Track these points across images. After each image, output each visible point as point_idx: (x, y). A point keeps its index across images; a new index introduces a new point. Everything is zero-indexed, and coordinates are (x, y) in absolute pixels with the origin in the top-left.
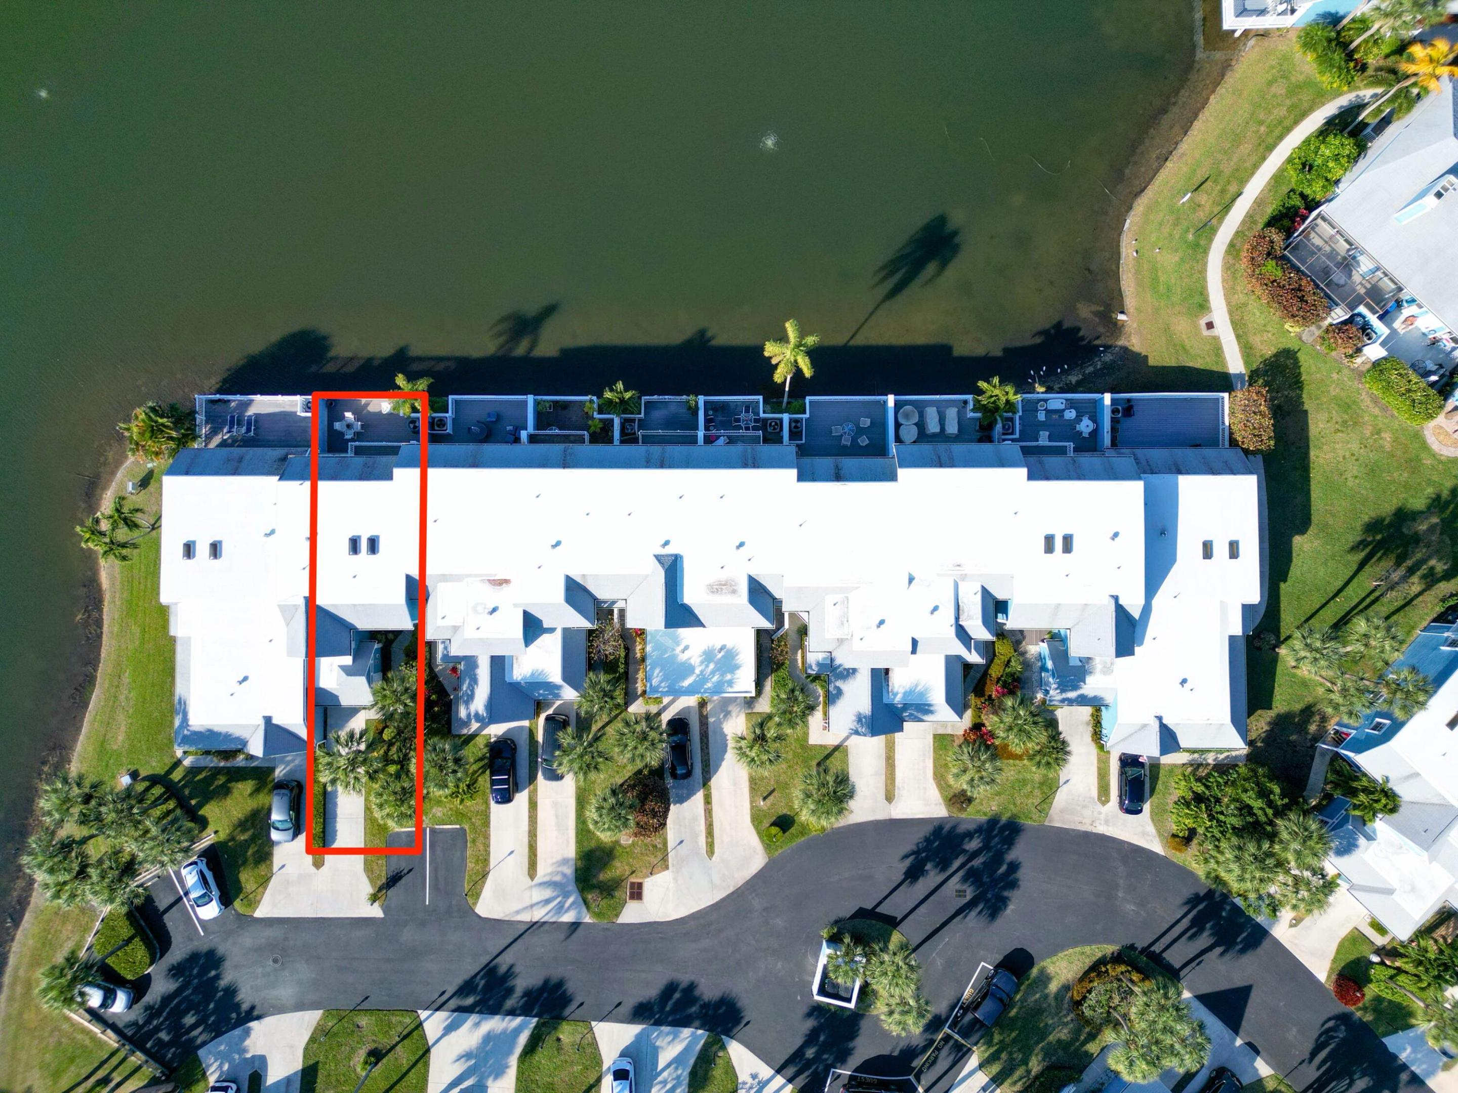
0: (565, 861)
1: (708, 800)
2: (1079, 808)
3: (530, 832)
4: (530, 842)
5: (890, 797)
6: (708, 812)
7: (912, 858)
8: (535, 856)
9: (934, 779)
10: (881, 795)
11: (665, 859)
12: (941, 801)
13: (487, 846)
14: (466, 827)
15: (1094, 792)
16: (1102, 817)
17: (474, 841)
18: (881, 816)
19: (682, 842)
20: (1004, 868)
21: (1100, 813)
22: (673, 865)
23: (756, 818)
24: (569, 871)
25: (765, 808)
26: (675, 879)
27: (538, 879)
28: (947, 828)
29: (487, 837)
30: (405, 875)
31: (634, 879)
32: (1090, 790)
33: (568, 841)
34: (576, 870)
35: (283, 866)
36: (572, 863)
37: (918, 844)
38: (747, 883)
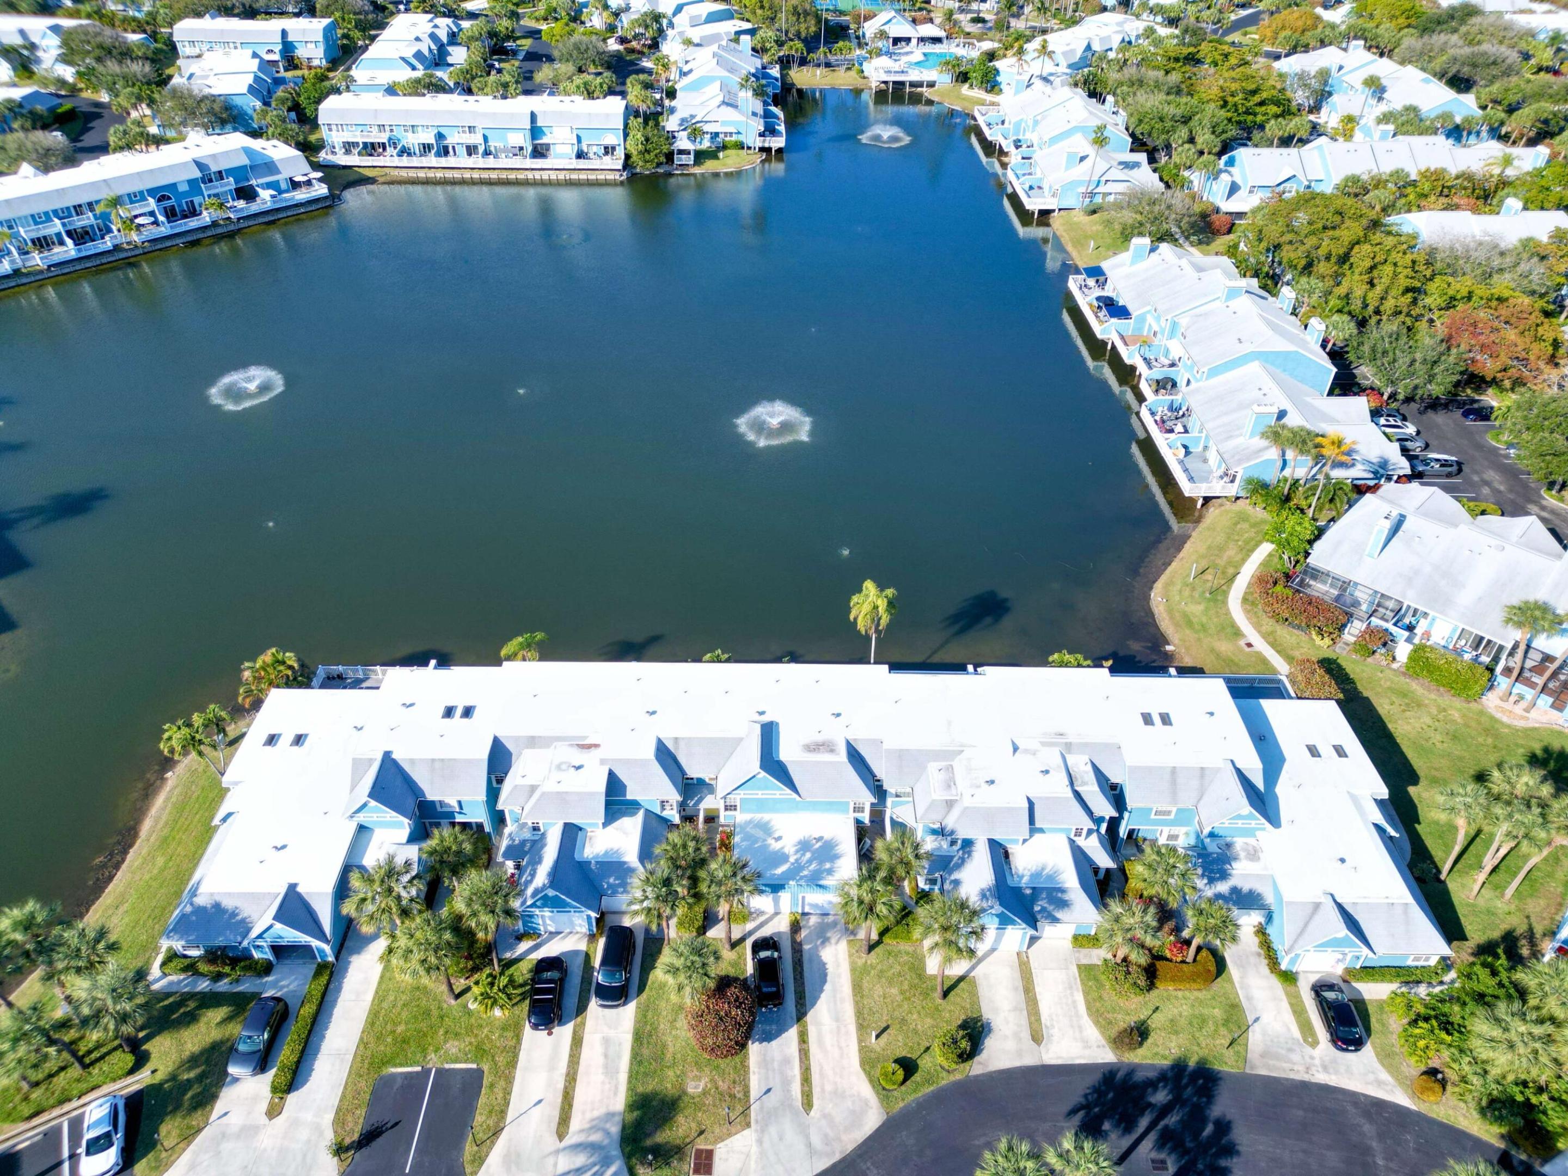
0: (610, 1115)
1: (803, 1038)
2: (1283, 1052)
3: (568, 1075)
4: (566, 1087)
5: (1037, 1037)
6: (804, 1053)
7: (1081, 1114)
8: (571, 1106)
9: (1089, 1015)
10: (1026, 1034)
11: (746, 1112)
12: (1103, 1042)
13: (507, 1093)
14: (486, 1068)
15: (1296, 1033)
16: (1317, 1062)
17: (492, 1086)
18: (1029, 1060)
19: (769, 1090)
20: (1209, 1129)
21: (1312, 1058)
22: (757, 1122)
23: (868, 1062)
24: (615, 1129)
25: (878, 1049)
26: (760, 1142)
27: (570, 1140)
28: (1120, 1075)
29: (510, 1080)
30: (387, 1130)
31: (701, 1145)
32: (1289, 1029)
33: (616, 1088)
34: (624, 1128)
35: (226, 1114)
36: (618, 1119)
37: (1086, 1096)
38: (860, 1147)
